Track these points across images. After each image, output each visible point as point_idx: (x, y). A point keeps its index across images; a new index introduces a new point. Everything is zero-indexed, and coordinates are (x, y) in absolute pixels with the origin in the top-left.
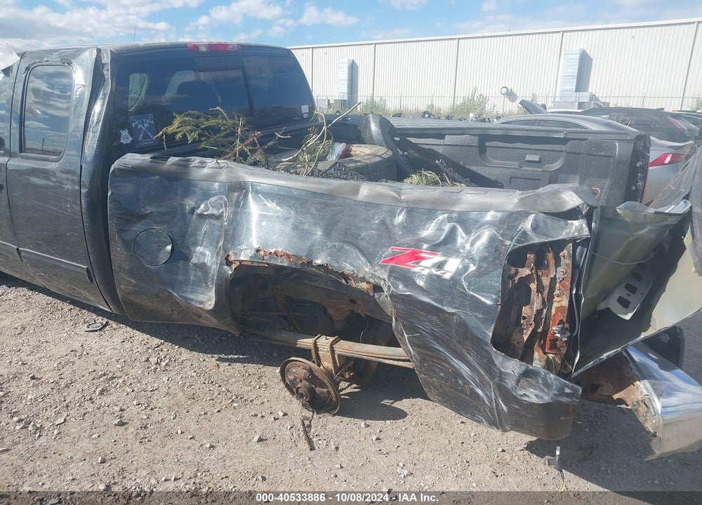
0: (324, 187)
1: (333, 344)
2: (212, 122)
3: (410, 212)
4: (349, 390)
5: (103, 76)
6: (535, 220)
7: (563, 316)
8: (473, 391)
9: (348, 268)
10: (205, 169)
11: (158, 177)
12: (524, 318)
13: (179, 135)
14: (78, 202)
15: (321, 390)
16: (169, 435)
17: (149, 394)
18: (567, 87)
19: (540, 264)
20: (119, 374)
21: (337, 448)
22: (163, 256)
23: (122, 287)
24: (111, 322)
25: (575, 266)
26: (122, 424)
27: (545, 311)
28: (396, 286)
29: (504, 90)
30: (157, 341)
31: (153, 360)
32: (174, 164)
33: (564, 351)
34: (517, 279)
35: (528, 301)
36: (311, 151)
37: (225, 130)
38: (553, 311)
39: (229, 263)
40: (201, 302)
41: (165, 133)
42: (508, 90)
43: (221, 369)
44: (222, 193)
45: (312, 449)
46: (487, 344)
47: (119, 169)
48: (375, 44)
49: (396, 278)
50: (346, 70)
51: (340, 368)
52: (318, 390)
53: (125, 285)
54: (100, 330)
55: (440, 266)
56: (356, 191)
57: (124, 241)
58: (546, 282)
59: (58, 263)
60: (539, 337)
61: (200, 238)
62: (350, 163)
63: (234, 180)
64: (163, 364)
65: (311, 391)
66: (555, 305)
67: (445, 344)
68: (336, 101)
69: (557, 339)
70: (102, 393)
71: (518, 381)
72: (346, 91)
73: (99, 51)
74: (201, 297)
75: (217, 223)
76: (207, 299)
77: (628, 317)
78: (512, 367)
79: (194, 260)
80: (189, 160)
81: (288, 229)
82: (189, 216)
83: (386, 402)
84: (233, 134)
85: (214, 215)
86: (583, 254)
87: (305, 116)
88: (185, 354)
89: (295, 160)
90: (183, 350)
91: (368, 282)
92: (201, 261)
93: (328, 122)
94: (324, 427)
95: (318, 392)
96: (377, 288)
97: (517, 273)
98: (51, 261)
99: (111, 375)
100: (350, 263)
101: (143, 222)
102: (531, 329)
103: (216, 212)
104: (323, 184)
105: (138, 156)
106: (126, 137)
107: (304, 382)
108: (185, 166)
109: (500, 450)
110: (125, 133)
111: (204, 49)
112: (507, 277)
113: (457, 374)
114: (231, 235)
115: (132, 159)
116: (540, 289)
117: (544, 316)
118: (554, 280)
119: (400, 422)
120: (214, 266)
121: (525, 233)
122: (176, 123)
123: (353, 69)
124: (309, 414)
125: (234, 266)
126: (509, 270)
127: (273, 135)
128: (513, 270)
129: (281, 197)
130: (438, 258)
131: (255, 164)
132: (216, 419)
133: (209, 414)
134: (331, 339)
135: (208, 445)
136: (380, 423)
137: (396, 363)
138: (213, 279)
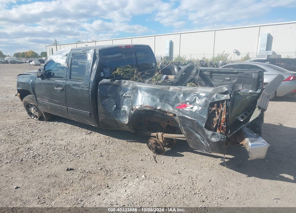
0: (160, 87)
1: (162, 134)
2: (127, 70)
3: (184, 94)
4: (167, 150)
5: (96, 57)
6: (217, 95)
7: (224, 121)
8: (201, 142)
9: (166, 110)
10: (126, 83)
11: (112, 86)
12: (214, 121)
13: (119, 74)
14: (88, 93)
15: (159, 147)
16: (115, 159)
17: (108, 150)
18: (262, 49)
19: (218, 107)
20: (98, 145)
21: (164, 163)
22: (113, 109)
23: (101, 118)
24: (92, 132)
25: (227, 107)
26: (102, 156)
27: (220, 119)
28: (179, 114)
29: (235, 51)
30: (108, 137)
31: (108, 141)
32: (117, 82)
33: (225, 130)
34: (212, 111)
35: (215, 117)
36: (156, 77)
37: (131, 72)
38: (222, 119)
39: (133, 110)
40: (124, 122)
41: (114, 73)
42: (236, 51)
43: (128, 144)
44: (130, 90)
45: (157, 162)
46: (203, 128)
47: (102, 84)
48: (181, 34)
49: (180, 112)
50: (169, 44)
51: (165, 142)
52: (158, 147)
53: (101, 117)
54: (90, 134)
55: (192, 108)
56: (169, 88)
57: (102, 104)
58: (220, 111)
59: (80, 112)
60: (218, 126)
61: (124, 103)
62: (168, 81)
63: (134, 86)
64: (111, 142)
65: (156, 147)
66: (223, 118)
67: (193, 129)
68: (164, 57)
69: (223, 127)
70: (94, 149)
71: (211, 136)
72: (168, 53)
73: (95, 50)
74: (124, 120)
75: (129, 99)
76: (126, 121)
77: (242, 121)
78: (209, 133)
79: (122, 110)
80: (121, 81)
81: (150, 100)
82: (121, 97)
83: (179, 153)
84: (133, 73)
85: (128, 96)
86: (229, 103)
87: (154, 66)
88: (117, 140)
89: (151, 80)
90: (116, 139)
91: (172, 114)
92: (124, 110)
93: (161, 68)
94: (160, 158)
95: (158, 148)
96: (175, 115)
97: (212, 109)
98: (78, 111)
99: (96, 145)
100: (167, 108)
101: (108, 99)
102: (216, 124)
103: (129, 96)
104: (159, 87)
105: (106, 80)
106: (102, 74)
107: (154, 145)
108: (120, 82)
109: (212, 164)
110: (102, 73)
111: (123, 47)
112: (209, 110)
113: (197, 138)
114: (134, 102)
115: (105, 81)
116: (218, 114)
117: (219, 121)
118: (222, 111)
119: (183, 157)
120: (128, 111)
121: (214, 98)
122: (118, 70)
123: (171, 44)
124: (156, 155)
125: (134, 110)
126: (210, 108)
127: (144, 73)
128: (211, 108)
129: (148, 91)
130: (191, 106)
131: (139, 81)
132: (128, 155)
133: (126, 154)
134: (162, 133)
135: (127, 161)
136: (177, 158)
137: (181, 139)
138: (128, 115)
